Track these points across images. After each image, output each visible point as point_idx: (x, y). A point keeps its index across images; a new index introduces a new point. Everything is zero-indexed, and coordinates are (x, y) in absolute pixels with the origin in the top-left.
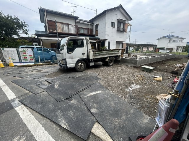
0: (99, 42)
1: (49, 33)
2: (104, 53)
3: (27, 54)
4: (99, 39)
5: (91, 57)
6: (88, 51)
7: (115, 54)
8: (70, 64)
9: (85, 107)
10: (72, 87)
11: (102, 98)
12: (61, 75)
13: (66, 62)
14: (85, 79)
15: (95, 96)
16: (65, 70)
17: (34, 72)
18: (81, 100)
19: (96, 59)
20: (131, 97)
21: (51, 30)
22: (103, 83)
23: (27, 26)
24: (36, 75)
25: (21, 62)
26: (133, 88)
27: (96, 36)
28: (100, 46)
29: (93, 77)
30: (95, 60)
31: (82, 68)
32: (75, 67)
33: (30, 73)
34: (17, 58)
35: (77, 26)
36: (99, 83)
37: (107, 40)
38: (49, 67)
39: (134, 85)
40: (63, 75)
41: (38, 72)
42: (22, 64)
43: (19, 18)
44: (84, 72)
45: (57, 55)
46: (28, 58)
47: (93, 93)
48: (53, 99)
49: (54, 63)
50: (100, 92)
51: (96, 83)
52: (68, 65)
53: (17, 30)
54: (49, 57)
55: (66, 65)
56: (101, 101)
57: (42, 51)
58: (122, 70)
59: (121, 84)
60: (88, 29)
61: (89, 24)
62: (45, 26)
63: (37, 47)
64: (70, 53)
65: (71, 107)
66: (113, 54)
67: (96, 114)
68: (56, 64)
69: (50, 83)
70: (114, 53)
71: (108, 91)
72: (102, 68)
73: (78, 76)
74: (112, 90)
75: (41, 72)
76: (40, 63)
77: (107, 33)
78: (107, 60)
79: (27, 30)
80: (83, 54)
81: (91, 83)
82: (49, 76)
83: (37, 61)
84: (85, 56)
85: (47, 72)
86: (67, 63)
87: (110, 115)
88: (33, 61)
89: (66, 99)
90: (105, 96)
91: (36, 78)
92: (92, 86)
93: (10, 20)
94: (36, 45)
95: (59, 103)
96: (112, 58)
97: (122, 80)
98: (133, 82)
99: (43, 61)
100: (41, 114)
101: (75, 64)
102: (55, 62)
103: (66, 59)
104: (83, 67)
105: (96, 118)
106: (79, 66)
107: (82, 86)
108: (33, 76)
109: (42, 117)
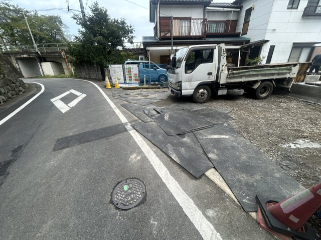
0: (246, 49)
1: (160, 39)
2: (252, 73)
3: (132, 73)
4: (248, 41)
5: (223, 80)
6: (219, 68)
7: (279, 74)
8: (186, 89)
9: (201, 149)
10: (186, 122)
11: (228, 145)
12: (172, 105)
13: (181, 86)
14: (207, 115)
15: (218, 140)
16: (178, 98)
17: (139, 97)
18: (196, 140)
19: (231, 83)
20: (286, 157)
21: (163, 34)
22: (235, 125)
23: (133, 31)
24: (142, 101)
25: (125, 83)
26: (299, 146)
27: (242, 35)
28: (248, 56)
29: (220, 114)
30: (229, 86)
31: (203, 97)
32: (192, 95)
33: (136, 98)
34: (122, 78)
35: (206, 19)
36: (229, 125)
37: (267, 41)
38: (156, 92)
39: (307, 140)
40: (175, 105)
41: (144, 98)
42: (126, 86)
43: (125, 21)
44: (205, 104)
45: (170, 75)
46: (133, 78)
47: (216, 137)
48: (162, 131)
49: (162, 86)
50: (227, 137)
51: (223, 124)
52: (183, 91)
53: (122, 39)
54: (156, 76)
55: (181, 90)
56: (226, 148)
57: (149, 68)
58: (288, 109)
59: (272, 134)
60: (227, 22)
61: (231, 11)
62: (155, 28)
63: (143, 63)
64: (188, 72)
65: (183, 144)
66: (273, 74)
67: (215, 160)
68: (164, 88)
69: (158, 113)
70: (277, 72)
71: (242, 139)
72: (240, 102)
73: (196, 109)
74: (249, 139)
75: (148, 97)
76: (145, 86)
77: (270, 26)
78: (256, 87)
79: (132, 37)
80: (210, 74)
81: (215, 122)
82: (157, 104)
83: (142, 82)
84: (213, 78)
85: (155, 98)
86: (183, 88)
87: (236, 167)
88: (138, 82)
89: (178, 135)
90: (234, 143)
91: (143, 104)
92: (216, 126)
93: (116, 26)
94: (142, 59)
95: (170, 137)
96: (269, 83)
97: (277, 127)
98: (306, 134)
99: (149, 82)
100: (152, 142)
101: (193, 90)
102: (164, 84)
103: (181, 82)
104: (206, 96)
105: (214, 164)
106: (199, 94)
107: (200, 124)
108: (140, 101)
109: (153, 145)
